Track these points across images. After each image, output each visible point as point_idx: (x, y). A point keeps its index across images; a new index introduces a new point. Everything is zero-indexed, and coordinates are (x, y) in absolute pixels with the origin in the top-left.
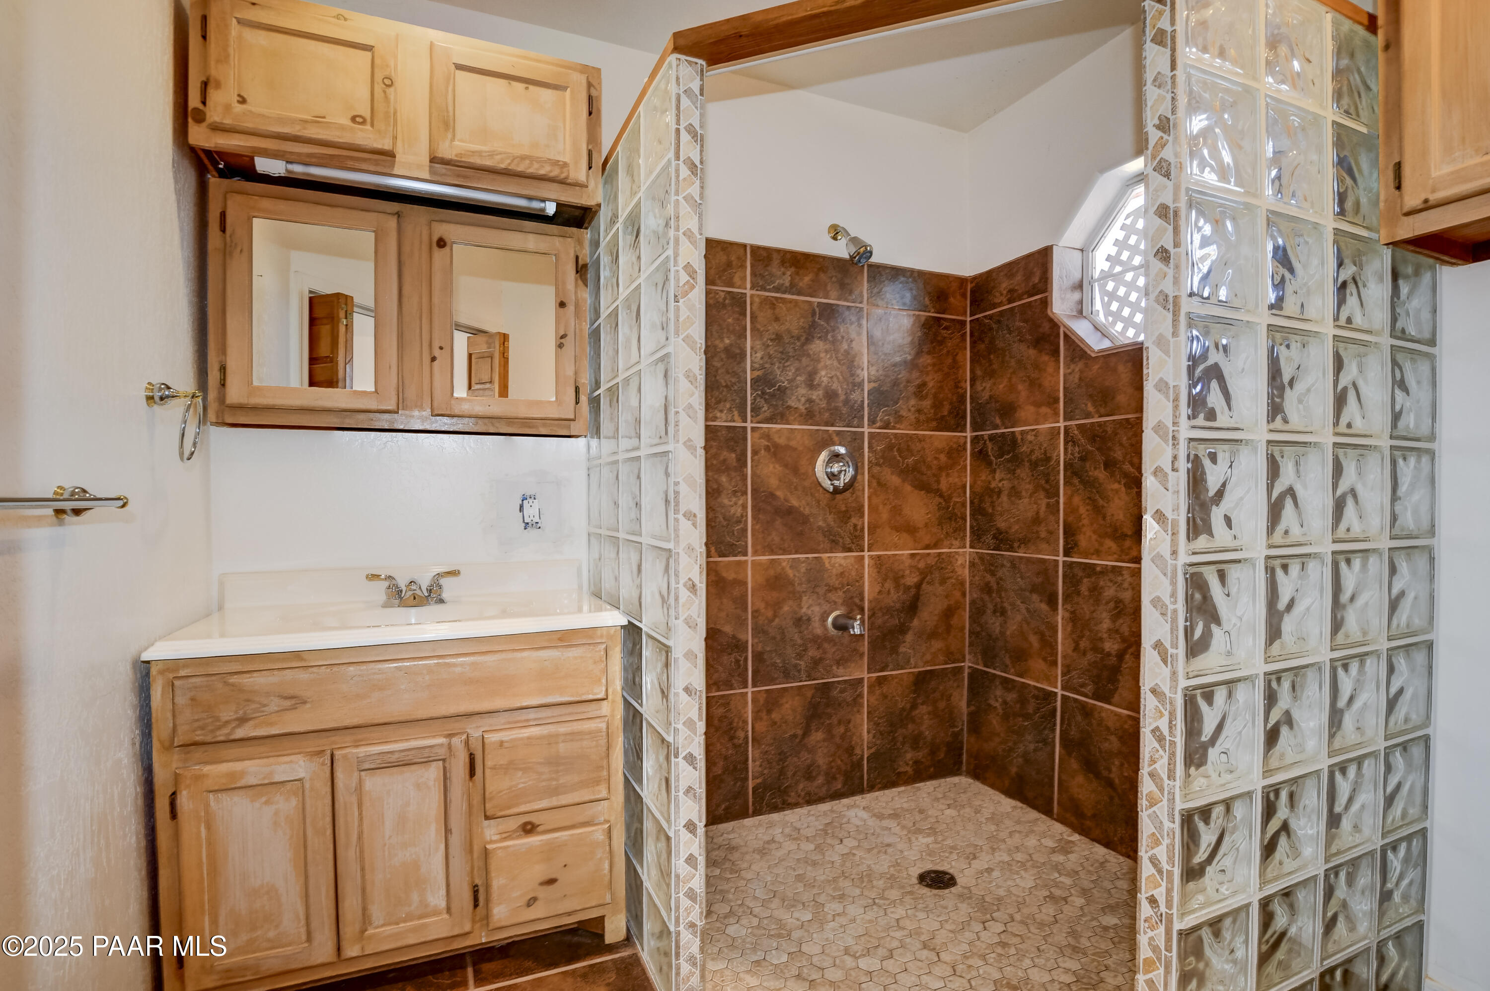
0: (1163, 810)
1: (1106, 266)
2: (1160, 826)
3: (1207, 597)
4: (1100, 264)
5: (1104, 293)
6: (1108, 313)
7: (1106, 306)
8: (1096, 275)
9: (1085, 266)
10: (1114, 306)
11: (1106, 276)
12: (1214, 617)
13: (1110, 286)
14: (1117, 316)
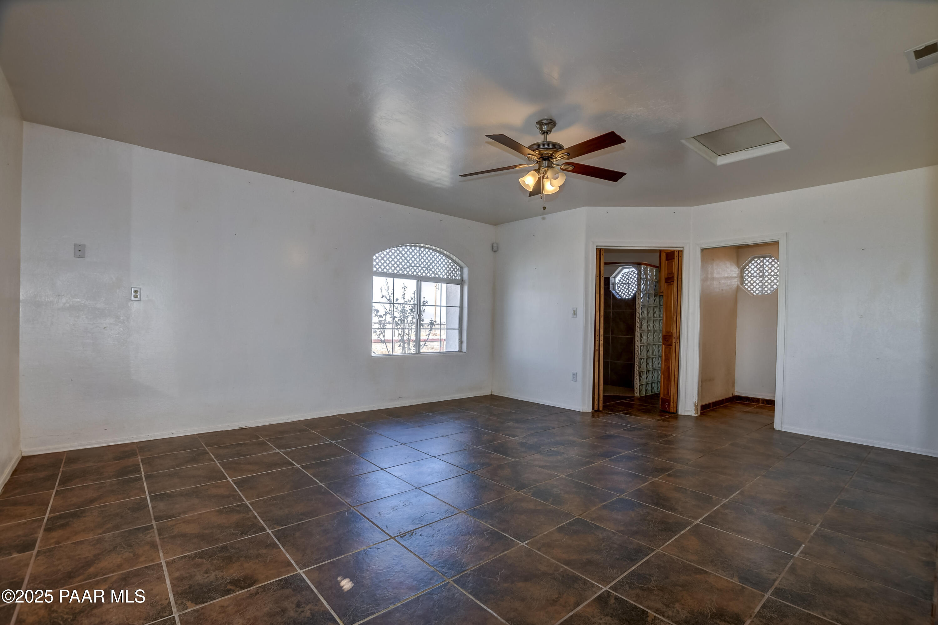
0: (638, 359)
1: (618, 281)
2: (637, 360)
3: (642, 336)
4: (617, 281)
5: (618, 286)
6: (618, 290)
7: (618, 289)
8: (616, 283)
9: (615, 280)
10: (620, 289)
11: (618, 283)
12: (642, 338)
13: (619, 285)
14: (620, 291)
